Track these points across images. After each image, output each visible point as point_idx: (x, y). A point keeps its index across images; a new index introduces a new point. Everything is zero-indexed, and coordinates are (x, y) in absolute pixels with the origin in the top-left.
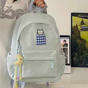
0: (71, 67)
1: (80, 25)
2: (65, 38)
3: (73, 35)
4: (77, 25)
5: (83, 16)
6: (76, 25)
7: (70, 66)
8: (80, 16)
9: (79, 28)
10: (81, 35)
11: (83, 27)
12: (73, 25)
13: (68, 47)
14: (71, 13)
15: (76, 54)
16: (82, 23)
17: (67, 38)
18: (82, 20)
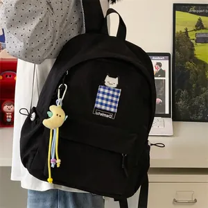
0: (173, 120)
1: (194, 30)
2: (158, 58)
3: (176, 52)
4: (186, 29)
5: (201, 11)
6: (184, 31)
7: (171, 119)
8: (194, 11)
9: (192, 36)
10: (196, 52)
11: (202, 36)
12: (177, 30)
13: (167, 78)
14: (174, 4)
15: (184, 92)
16: (200, 25)
17: (163, 58)
18: (200, 19)
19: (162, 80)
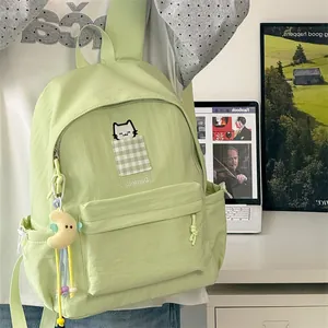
0: (264, 209)
1: (292, 65)
2: (241, 110)
3: (266, 101)
4: (280, 64)
5: (301, 35)
6: (276, 66)
7: (261, 207)
8: (291, 34)
9: (289, 75)
10: (295, 100)
11: (304, 73)
12: (267, 66)
13: (253, 142)
14: (262, 25)
15: (279, 164)
16: (300, 57)
17: (248, 109)
18: (300, 48)
19: (246, 145)
